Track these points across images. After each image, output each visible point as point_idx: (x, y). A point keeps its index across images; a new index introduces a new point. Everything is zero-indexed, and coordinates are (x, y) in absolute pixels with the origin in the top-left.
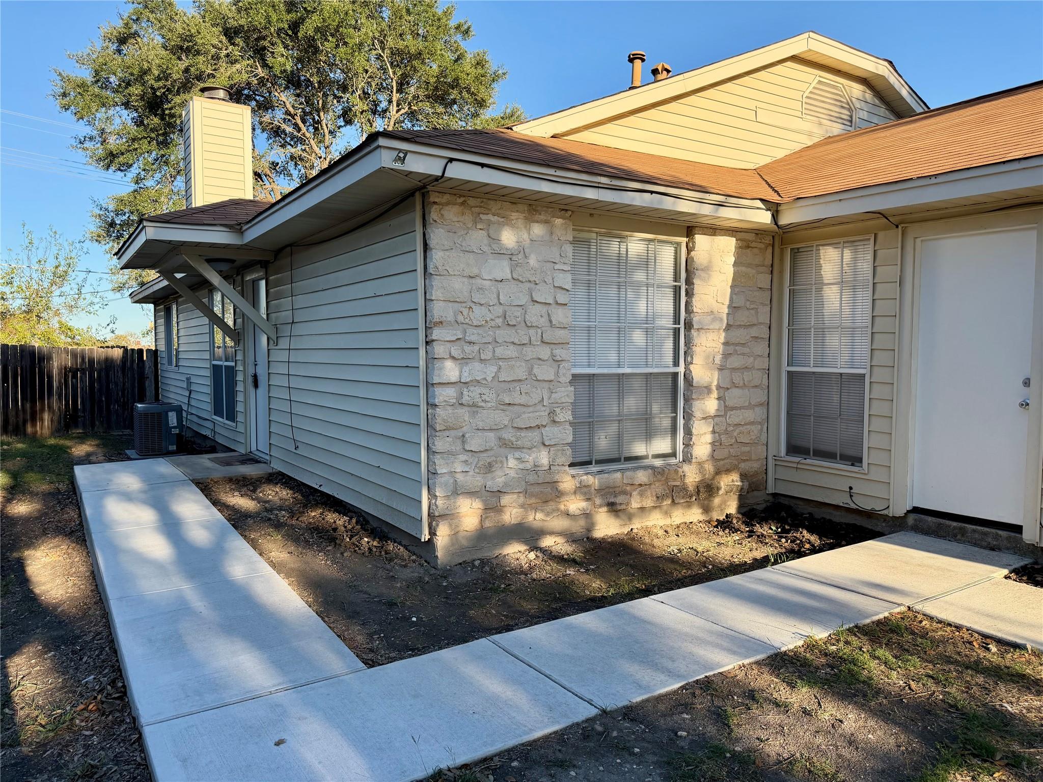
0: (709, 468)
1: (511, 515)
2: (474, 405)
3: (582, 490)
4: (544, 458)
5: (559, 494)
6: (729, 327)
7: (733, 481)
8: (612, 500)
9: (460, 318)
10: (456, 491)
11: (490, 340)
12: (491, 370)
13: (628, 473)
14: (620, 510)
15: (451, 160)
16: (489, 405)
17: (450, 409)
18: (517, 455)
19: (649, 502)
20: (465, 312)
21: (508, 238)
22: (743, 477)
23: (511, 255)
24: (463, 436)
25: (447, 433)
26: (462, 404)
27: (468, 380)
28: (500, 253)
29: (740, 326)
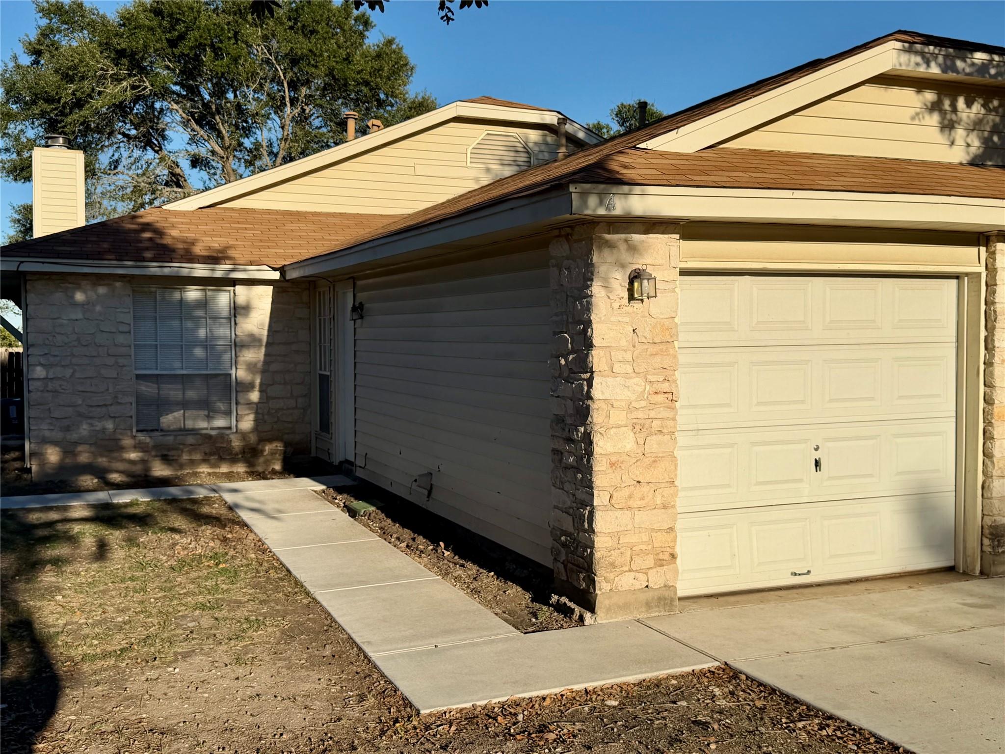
0: (253, 438)
1: (84, 458)
2: (56, 391)
3: (139, 447)
4: (110, 425)
5: (122, 449)
6: (268, 344)
7: (277, 446)
8: (166, 453)
9: (47, 342)
10: (45, 441)
11: (68, 354)
12: (68, 372)
13: (179, 438)
14: (173, 460)
15: (22, 262)
16: (68, 391)
17: (39, 393)
18: (89, 421)
19: (197, 456)
20: (51, 338)
21: (79, 297)
22: (286, 445)
23: (82, 305)
24: (49, 409)
25: (39, 407)
26: (48, 391)
27: (52, 377)
28: (75, 305)
29: (280, 343)
